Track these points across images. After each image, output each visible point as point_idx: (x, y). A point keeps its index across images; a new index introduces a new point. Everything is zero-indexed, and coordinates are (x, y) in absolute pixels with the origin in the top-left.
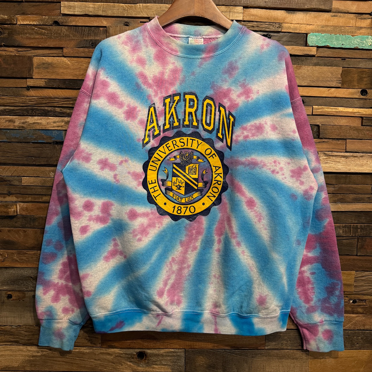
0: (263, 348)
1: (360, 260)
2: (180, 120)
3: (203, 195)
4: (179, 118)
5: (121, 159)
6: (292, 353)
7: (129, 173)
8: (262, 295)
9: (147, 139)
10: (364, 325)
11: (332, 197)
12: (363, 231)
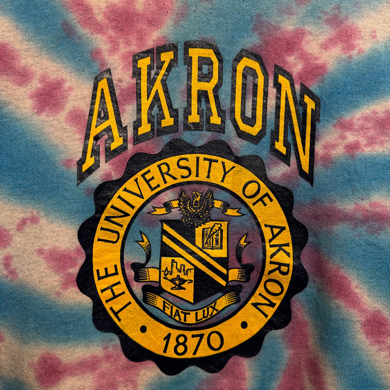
2: (176, 110)
3: (243, 300)
4: (175, 106)
5: (22, 216)
7: (40, 252)
9: (90, 162)
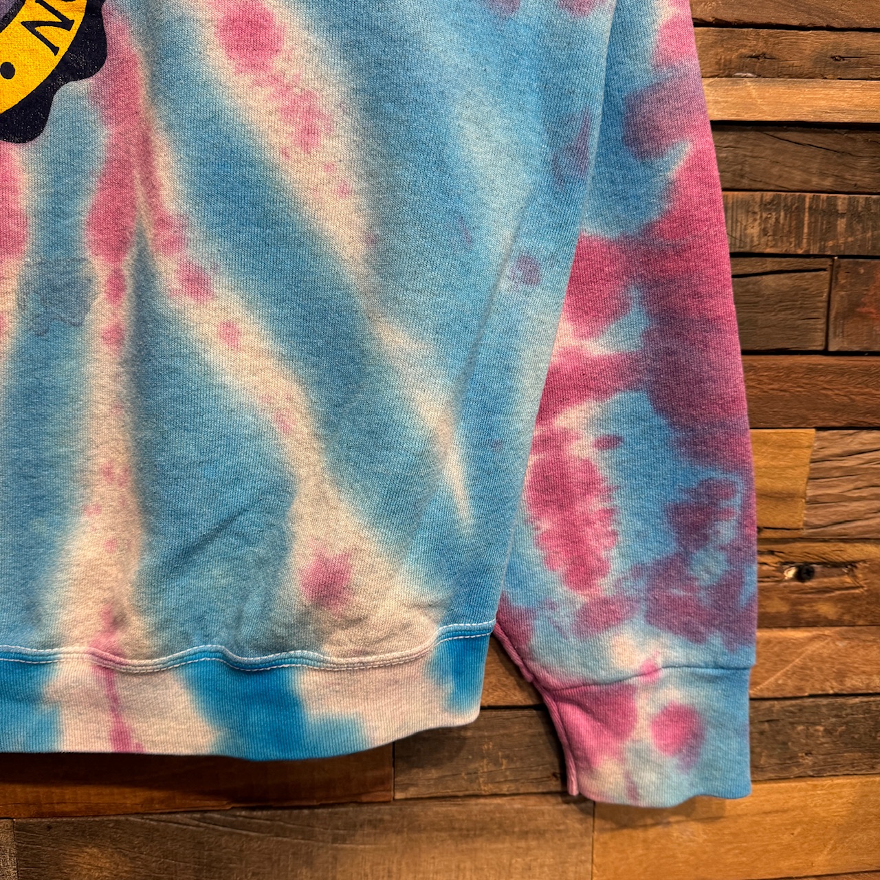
0: (386, 796)
1: (842, 372)
6: (518, 811)
8: (329, 554)
10: (841, 676)
11: (714, 45)
12: (859, 227)
